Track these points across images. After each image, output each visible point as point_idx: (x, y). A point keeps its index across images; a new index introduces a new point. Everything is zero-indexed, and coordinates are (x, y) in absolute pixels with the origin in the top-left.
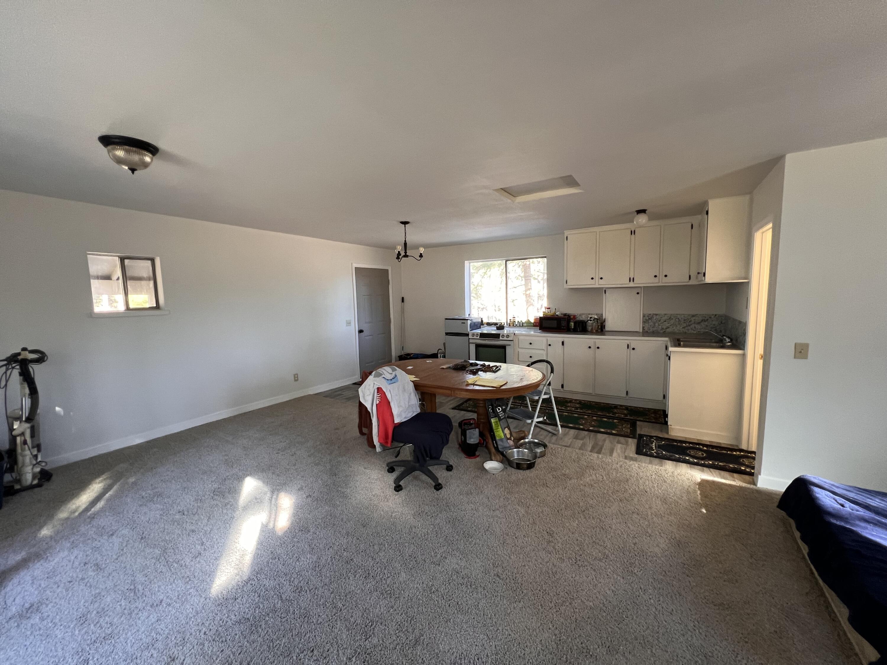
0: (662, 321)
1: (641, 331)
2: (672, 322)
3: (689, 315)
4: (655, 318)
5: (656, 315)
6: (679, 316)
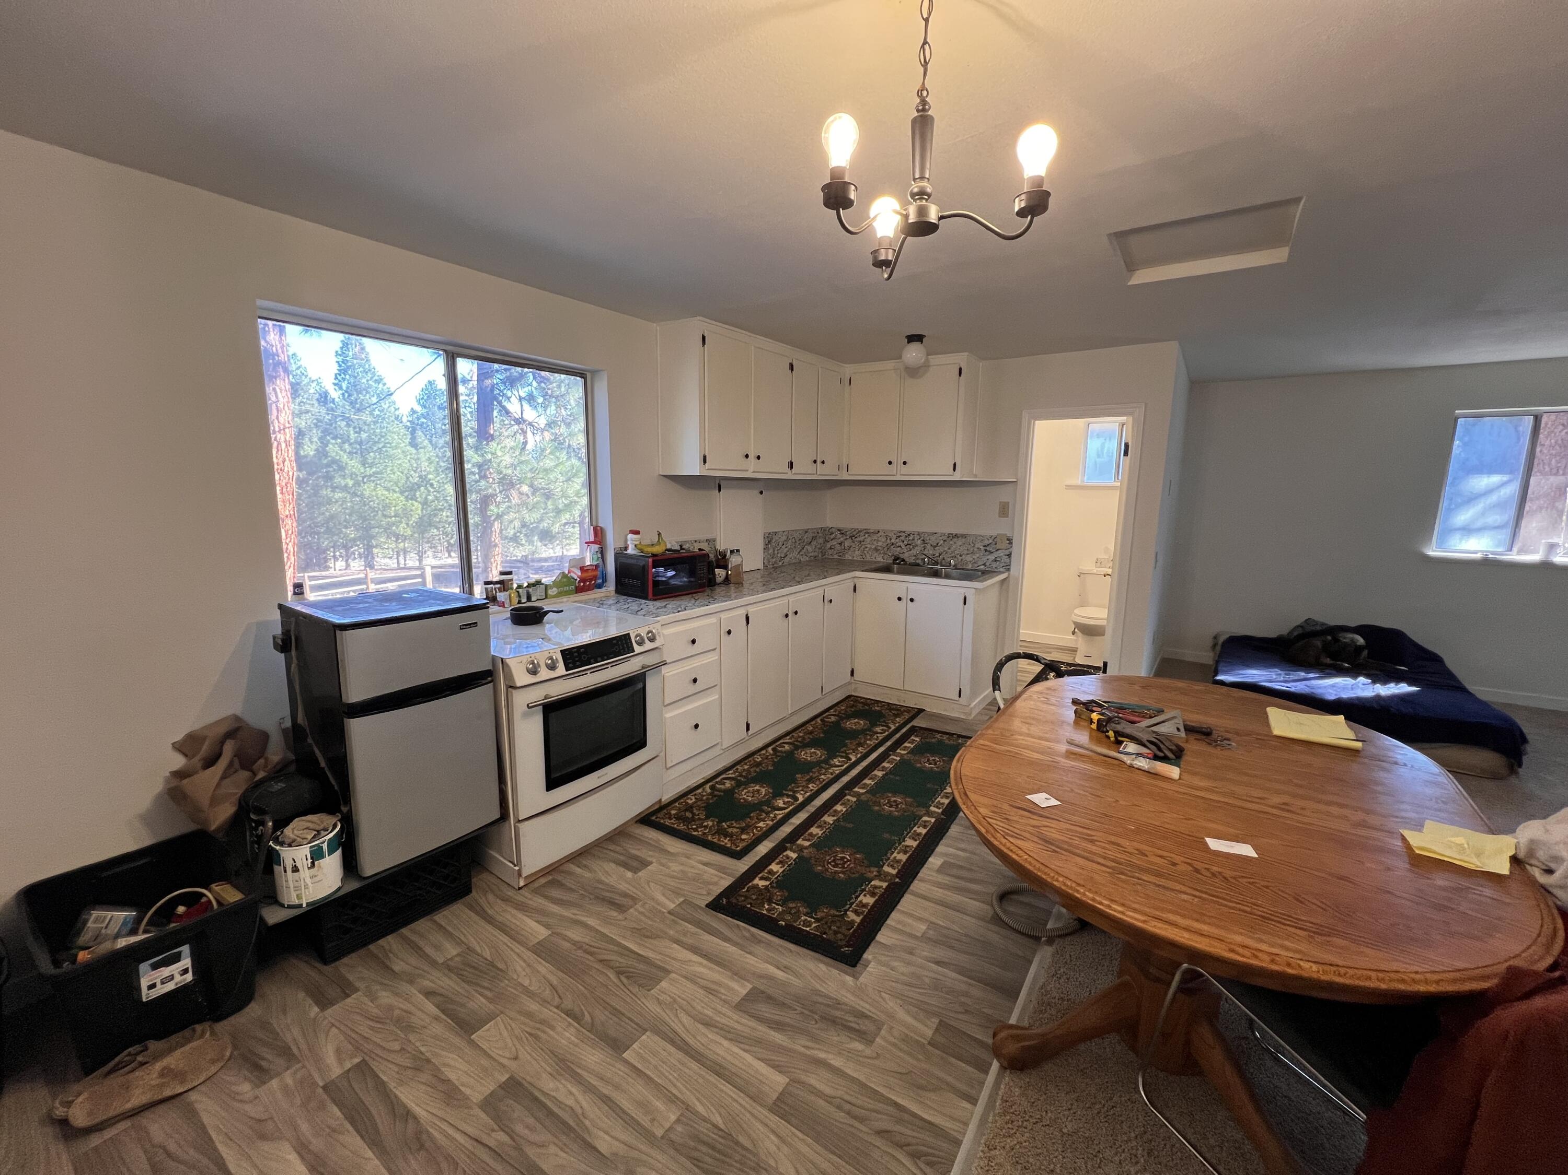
0: (780, 545)
4: (773, 541)
5: (775, 534)
6: (794, 535)
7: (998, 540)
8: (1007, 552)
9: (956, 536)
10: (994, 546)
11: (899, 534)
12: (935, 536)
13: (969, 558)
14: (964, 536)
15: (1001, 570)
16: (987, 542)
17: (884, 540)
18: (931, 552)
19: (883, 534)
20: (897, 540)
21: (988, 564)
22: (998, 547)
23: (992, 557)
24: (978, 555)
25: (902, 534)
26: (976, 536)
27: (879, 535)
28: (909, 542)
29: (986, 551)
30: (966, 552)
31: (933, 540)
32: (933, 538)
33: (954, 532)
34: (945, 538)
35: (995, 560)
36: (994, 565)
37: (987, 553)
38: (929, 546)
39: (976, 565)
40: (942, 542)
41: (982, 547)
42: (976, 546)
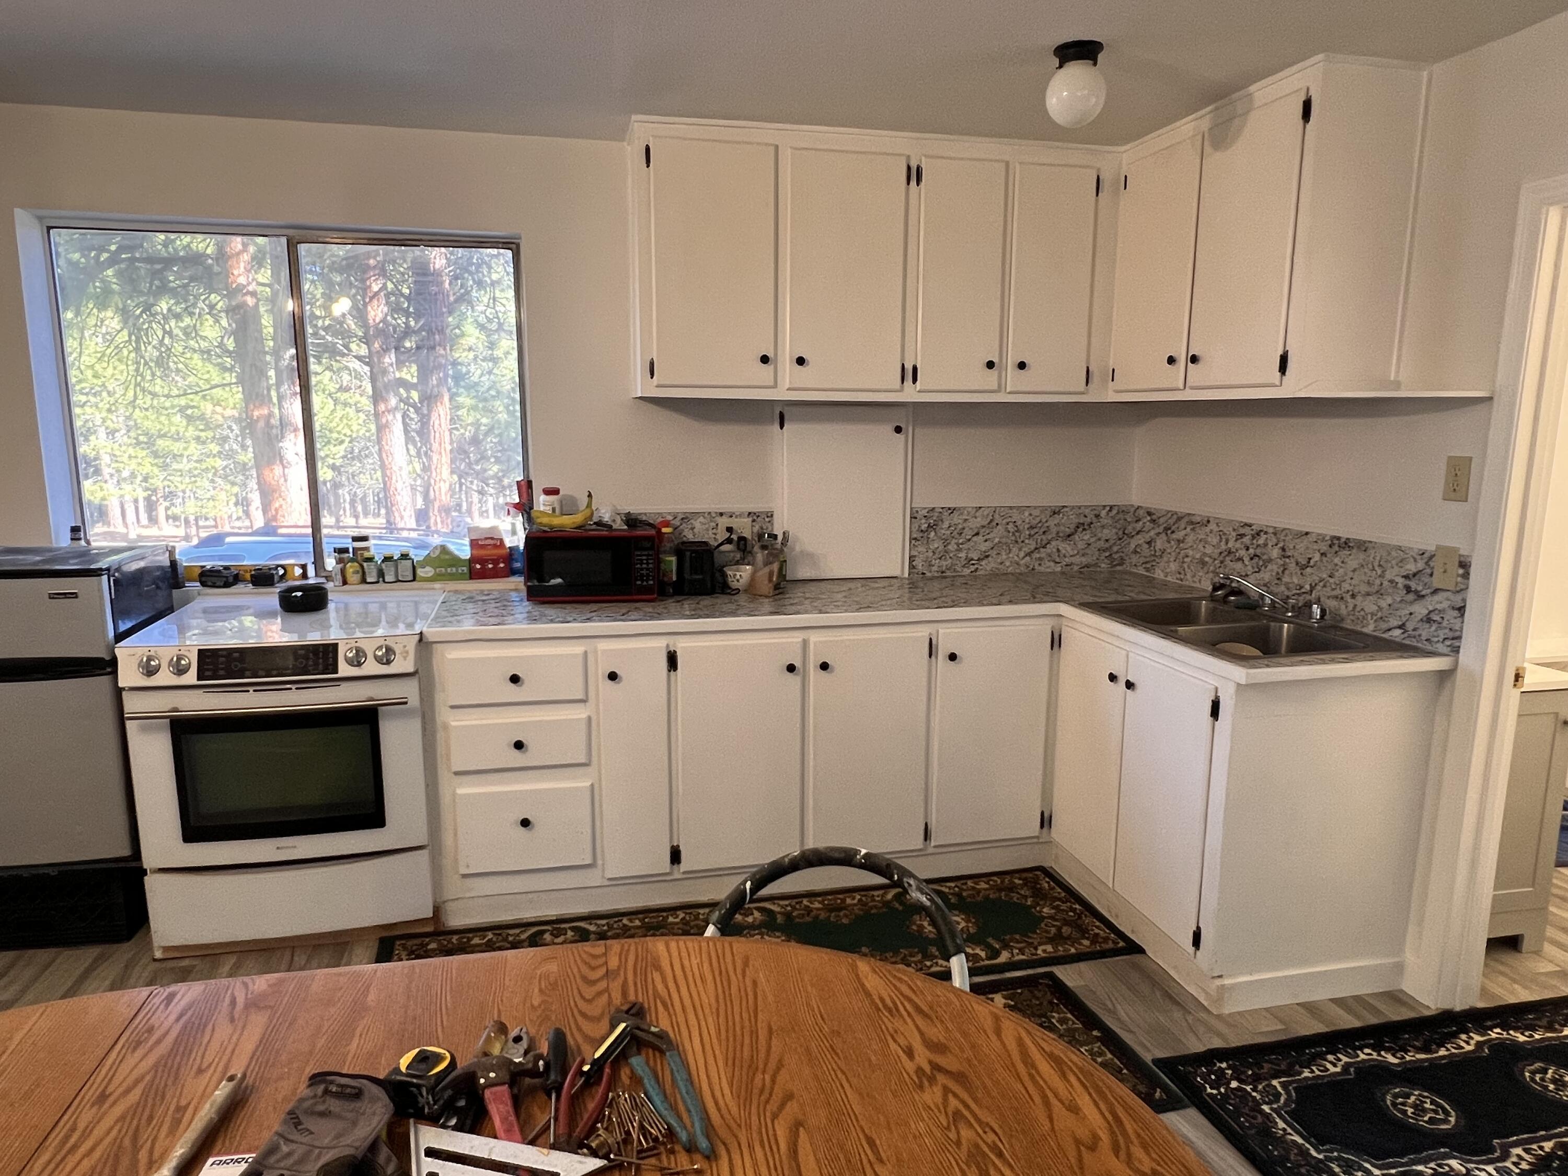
0: (968, 534)
1: (906, 575)
2: (997, 534)
3: (1044, 509)
4: (946, 525)
5: (952, 510)
6: (1016, 516)
7: (1437, 564)
8: (1457, 600)
9: (1346, 544)
10: (1426, 579)
11: (1242, 531)
12: (1306, 540)
13: (1369, 605)
14: (1362, 546)
15: (1441, 648)
16: (1411, 567)
17: (1215, 541)
18: (1296, 581)
19: (1215, 529)
20: (1238, 545)
21: (1410, 626)
22: (1436, 582)
23: (1420, 610)
24: (1389, 600)
25: (1247, 530)
26: (1389, 548)
27: (1208, 529)
28: (1258, 551)
29: (1408, 589)
30: (1364, 588)
31: (1301, 549)
32: (1302, 545)
33: (1344, 534)
34: (1324, 547)
35: (1428, 620)
36: (1426, 631)
37: (1411, 597)
38: (1292, 566)
39: (1384, 626)
40: (1317, 557)
41: (1400, 581)
42: (1389, 575)
